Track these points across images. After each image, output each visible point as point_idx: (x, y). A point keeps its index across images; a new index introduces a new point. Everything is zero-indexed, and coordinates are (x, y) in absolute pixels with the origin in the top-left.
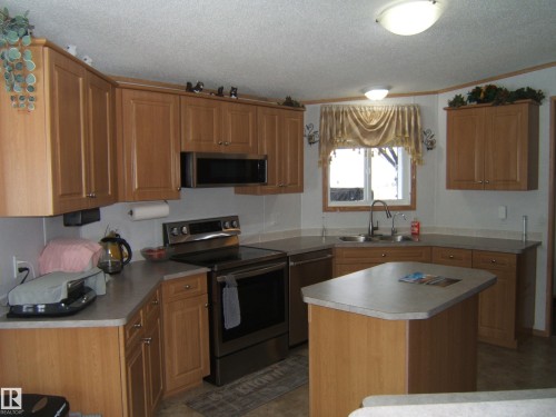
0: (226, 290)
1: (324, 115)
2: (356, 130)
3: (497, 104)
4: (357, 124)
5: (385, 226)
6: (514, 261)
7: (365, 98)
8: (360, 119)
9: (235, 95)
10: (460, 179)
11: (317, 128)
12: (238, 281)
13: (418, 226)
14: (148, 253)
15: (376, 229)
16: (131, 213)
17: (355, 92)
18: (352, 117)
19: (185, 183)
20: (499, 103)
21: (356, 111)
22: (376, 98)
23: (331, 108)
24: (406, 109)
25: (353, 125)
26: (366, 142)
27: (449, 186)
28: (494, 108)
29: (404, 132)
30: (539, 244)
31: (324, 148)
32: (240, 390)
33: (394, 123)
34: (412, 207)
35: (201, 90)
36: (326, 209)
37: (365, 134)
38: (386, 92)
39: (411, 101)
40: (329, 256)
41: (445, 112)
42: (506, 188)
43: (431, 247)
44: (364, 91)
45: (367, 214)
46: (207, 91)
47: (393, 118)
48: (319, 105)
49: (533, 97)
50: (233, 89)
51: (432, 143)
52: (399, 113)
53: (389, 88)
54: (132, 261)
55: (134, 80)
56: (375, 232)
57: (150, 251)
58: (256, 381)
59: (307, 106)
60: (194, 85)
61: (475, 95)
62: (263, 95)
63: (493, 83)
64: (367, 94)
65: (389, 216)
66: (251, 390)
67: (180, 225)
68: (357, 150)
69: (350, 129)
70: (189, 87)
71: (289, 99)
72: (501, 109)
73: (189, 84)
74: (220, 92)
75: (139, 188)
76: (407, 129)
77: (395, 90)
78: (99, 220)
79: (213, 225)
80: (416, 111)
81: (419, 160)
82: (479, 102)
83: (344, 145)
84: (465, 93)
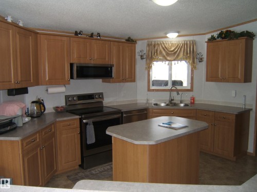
0: (88, 126)
1: (149, 45)
2: (164, 52)
3: (230, 39)
4: (164, 50)
5: (177, 98)
6: (234, 118)
7: (167, 37)
8: (166, 47)
9: (99, 36)
10: (212, 77)
11: (145, 52)
12: (93, 122)
13: (194, 99)
14: (56, 108)
15: (173, 100)
16: (47, 90)
17: (162, 34)
18: (162, 46)
19: (72, 77)
20: (231, 39)
21: (164, 44)
22: (173, 37)
23: (151, 42)
24: (188, 42)
25: (162, 50)
26: (168, 58)
27: (207, 80)
28: (229, 41)
29: (187, 53)
30: (252, 109)
31: (148, 61)
32: (93, 172)
33: (183, 49)
34: (191, 90)
35: (81, 34)
36: (149, 90)
37: (168, 54)
38: (177, 34)
39: (191, 38)
40: (145, 112)
41: (206, 44)
42: (234, 81)
43: (196, 109)
44: (166, 34)
45: (169, 93)
46: (84, 35)
47: (182, 46)
48: (146, 41)
49: (249, 36)
50: (98, 34)
51: (201, 59)
52: (185, 44)
53: (178, 32)
54: (46, 112)
55: (50, 31)
56: (172, 102)
57: (57, 107)
58: (102, 169)
59: (137, 42)
60: (78, 32)
61: (220, 35)
62: (117, 36)
63: (229, 29)
64: (168, 35)
65: (178, 94)
66: (98, 172)
67: (73, 96)
68: (164, 62)
69: (161, 52)
70: (76, 33)
71: (129, 38)
72: (232, 42)
73: (76, 32)
74: (92, 35)
75: (49, 79)
76: (189, 52)
77: (182, 33)
78: (27, 93)
79: (90, 96)
80: (194, 43)
81: (195, 67)
82: (223, 38)
83: (158, 60)
84: (215, 34)
